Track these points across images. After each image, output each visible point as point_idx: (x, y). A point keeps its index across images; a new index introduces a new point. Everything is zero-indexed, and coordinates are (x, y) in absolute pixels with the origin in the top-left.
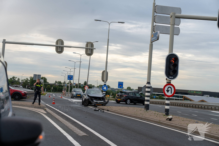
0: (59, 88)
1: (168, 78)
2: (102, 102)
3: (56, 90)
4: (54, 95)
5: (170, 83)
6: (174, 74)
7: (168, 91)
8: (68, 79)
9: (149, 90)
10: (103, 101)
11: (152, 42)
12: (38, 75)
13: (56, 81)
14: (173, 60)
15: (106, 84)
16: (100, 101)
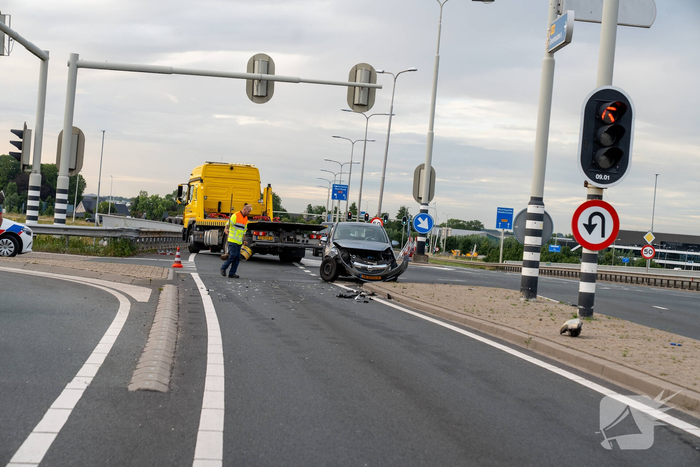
1: (590, 181)
2: (383, 270)
5: (600, 197)
6: (613, 166)
7: (590, 228)
8: (334, 197)
9: (537, 225)
10: (385, 266)
11: (551, 53)
13: (310, 206)
14: (611, 111)
15: (426, 211)
16: (376, 266)
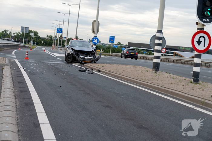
0: (50, 42)
1: (200, 22)
2: (91, 59)
3: (47, 44)
4: (43, 49)
5: (203, 29)
6: (211, 15)
7: (199, 43)
8: (57, 32)
9: (160, 42)
10: (92, 57)
12: (26, 27)
13: (47, 36)
15: (96, 36)
16: (89, 57)
